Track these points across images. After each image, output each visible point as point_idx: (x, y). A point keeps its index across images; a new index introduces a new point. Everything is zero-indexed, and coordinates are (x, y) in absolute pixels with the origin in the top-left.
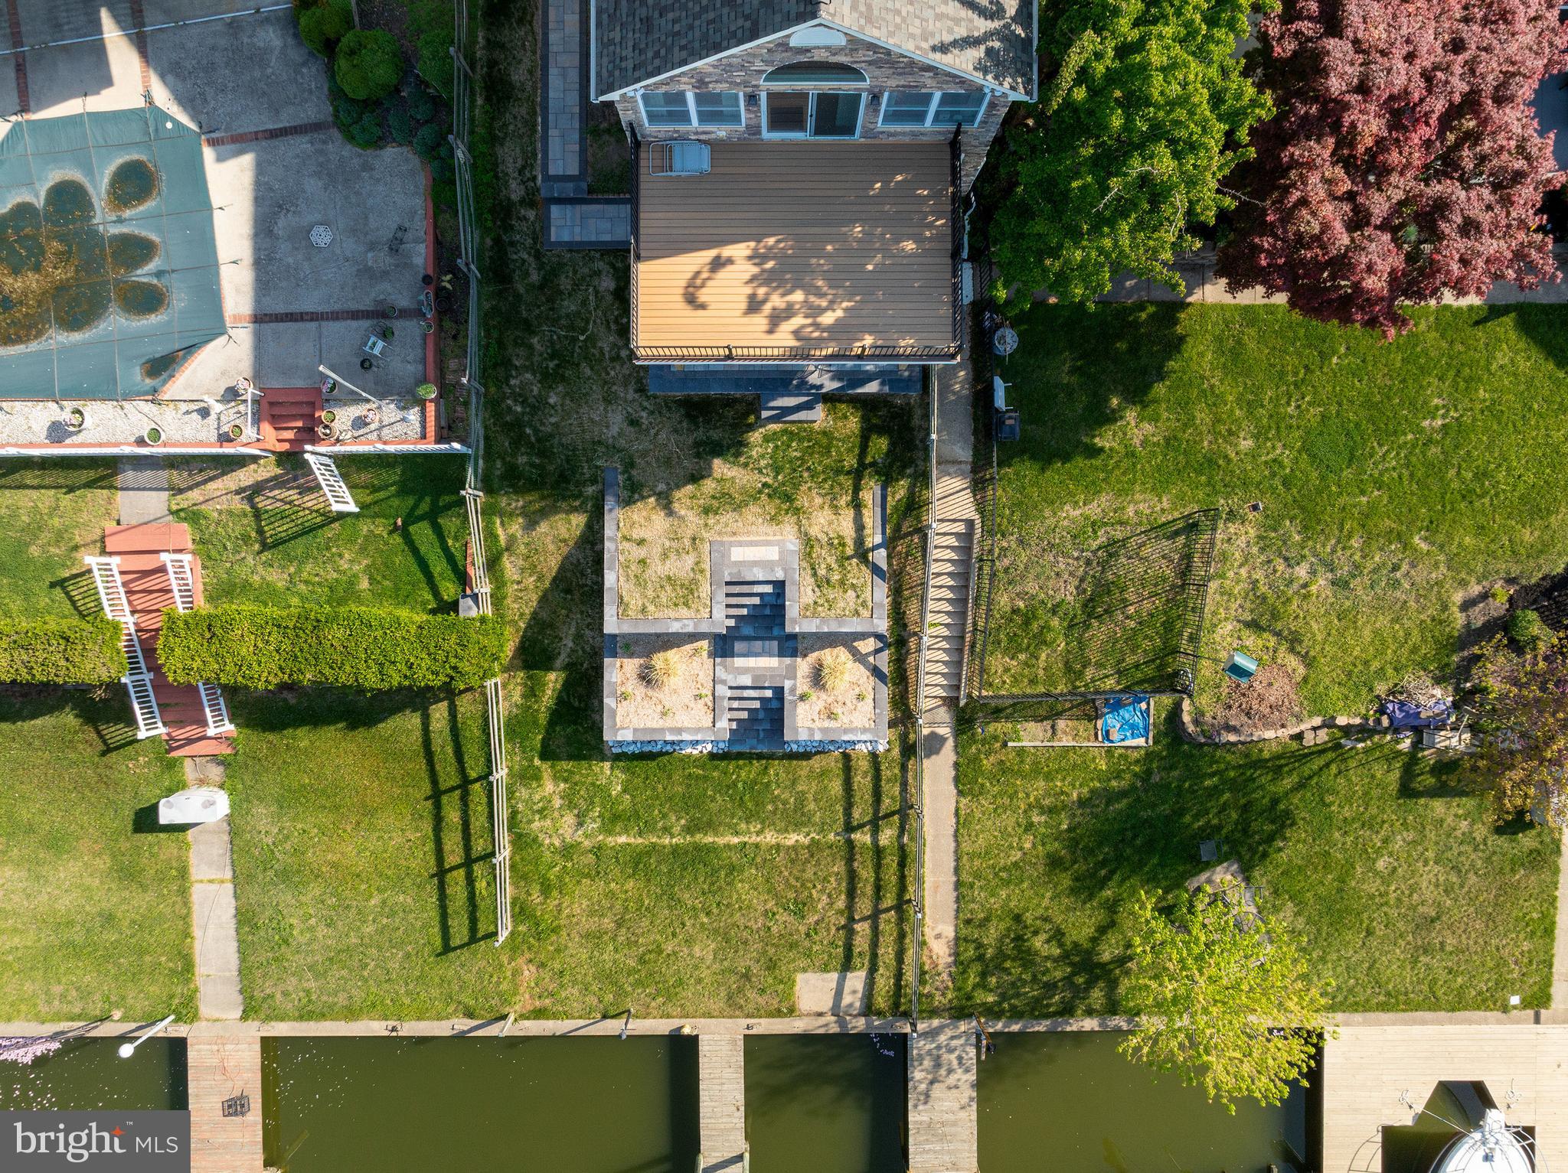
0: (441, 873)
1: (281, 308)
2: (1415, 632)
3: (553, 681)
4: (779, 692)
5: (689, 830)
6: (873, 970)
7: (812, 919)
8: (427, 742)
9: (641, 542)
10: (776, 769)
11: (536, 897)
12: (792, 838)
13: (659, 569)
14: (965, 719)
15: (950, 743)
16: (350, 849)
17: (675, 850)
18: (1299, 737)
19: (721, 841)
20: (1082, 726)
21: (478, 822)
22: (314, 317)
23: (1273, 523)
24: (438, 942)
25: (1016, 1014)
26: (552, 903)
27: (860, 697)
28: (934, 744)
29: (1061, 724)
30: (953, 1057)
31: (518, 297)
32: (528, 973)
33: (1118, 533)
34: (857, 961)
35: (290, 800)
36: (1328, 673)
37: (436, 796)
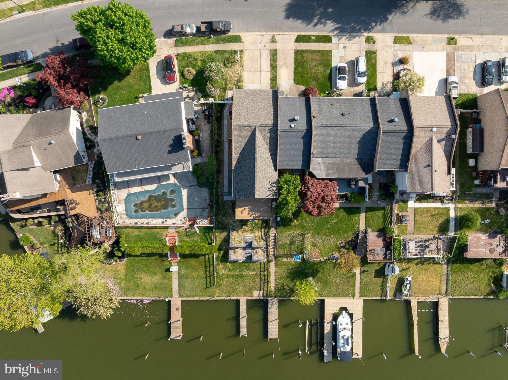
0: (206, 277)
1: (191, 208)
2: (334, 247)
3: (222, 252)
4: (251, 254)
5: (239, 272)
6: (264, 291)
7: (256, 284)
8: (205, 260)
9: (234, 236)
10: (251, 264)
11: (219, 281)
12: (253, 273)
13: (237, 239)
14: (276, 257)
15: (274, 260)
16: (194, 274)
17: (238, 274)
18: (320, 260)
19: (244, 273)
20: (291, 258)
21: (212, 270)
22: (195, 209)
23: (313, 234)
24: (206, 287)
25: (283, 297)
26: (221, 282)
27: (262, 255)
28: (271, 261)
29: (288, 258)
30: (274, 303)
31: (220, 206)
32: (218, 291)
33: (294, 235)
34: (262, 290)
35: (186, 268)
36: (323, 253)
37: (206, 267)
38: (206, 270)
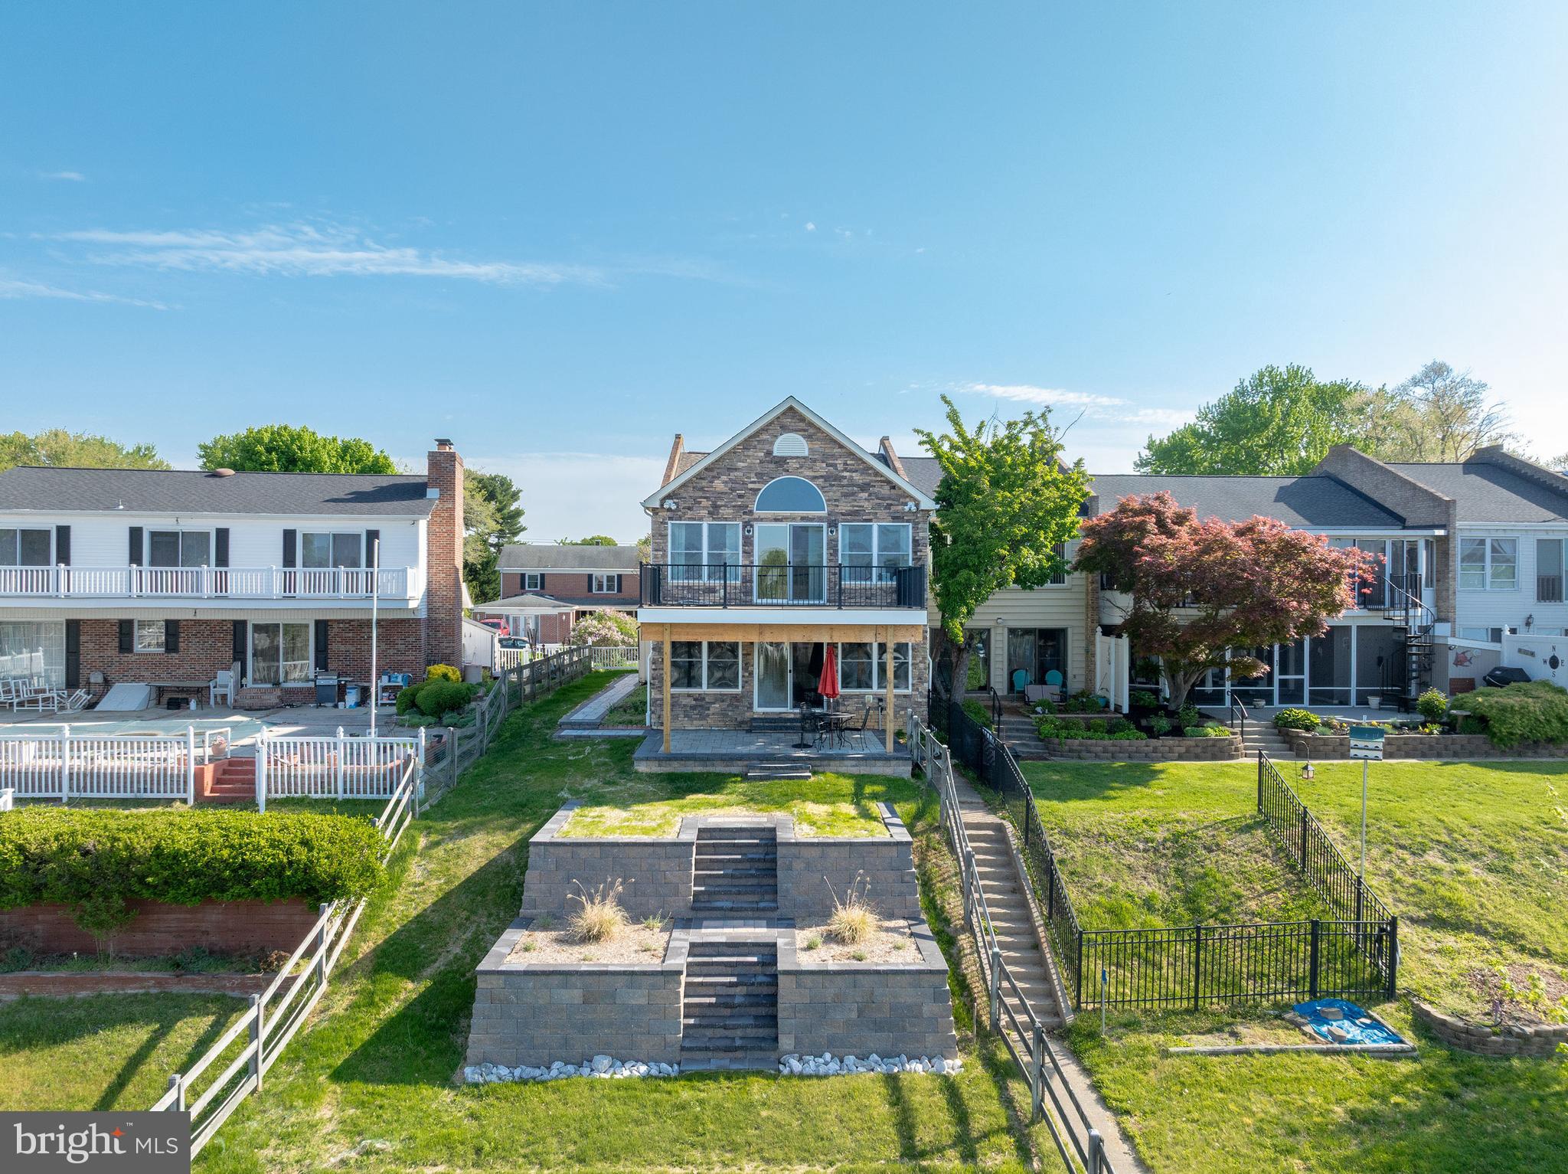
14: (1082, 1034)
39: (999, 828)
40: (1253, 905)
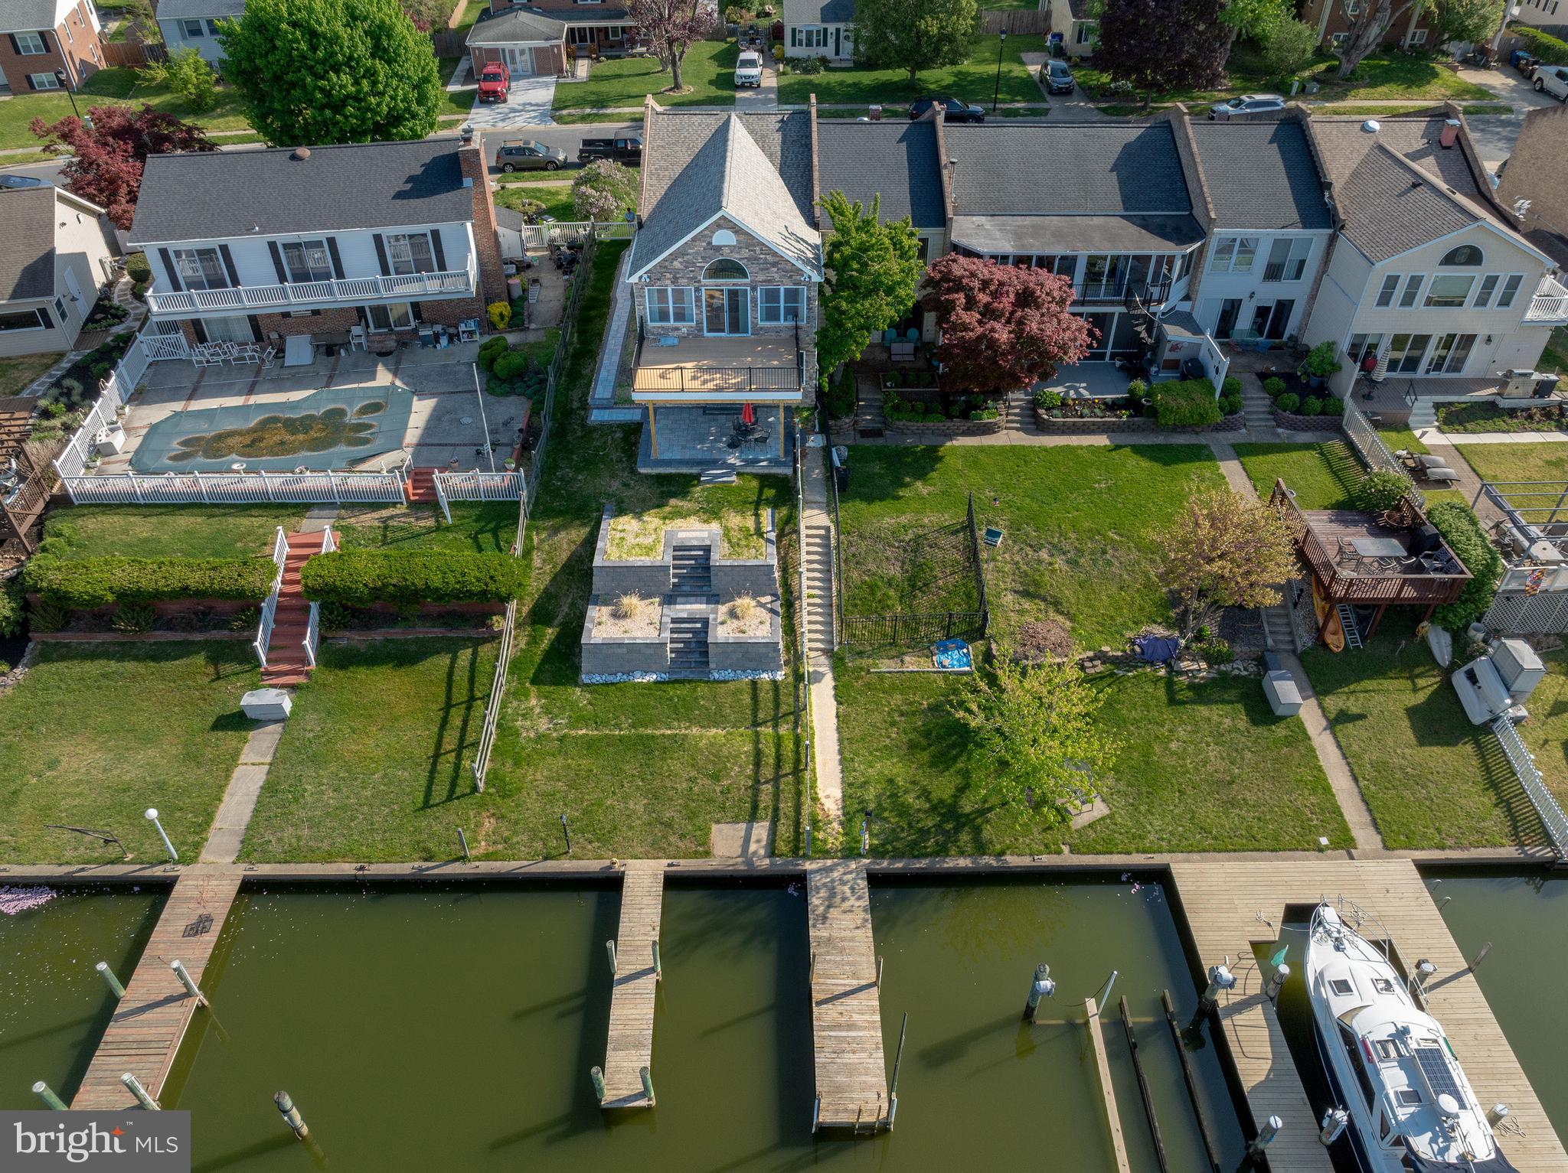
0: (437, 758)
1: (435, 442)
3: (550, 633)
6: (775, 820)
7: (725, 783)
8: (450, 674)
9: (622, 531)
10: (702, 690)
13: (632, 541)
14: (838, 660)
15: (829, 676)
20: (923, 659)
22: (452, 445)
24: (421, 799)
25: (898, 855)
26: (520, 772)
27: (761, 623)
28: (817, 677)
30: (846, 889)
31: (568, 441)
32: (489, 824)
33: (920, 533)
34: (761, 812)
35: (337, 711)
36: (1088, 625)
37: (448, 706)
38: (444, 723)
39: (828, 529)
40: (941, 583)
